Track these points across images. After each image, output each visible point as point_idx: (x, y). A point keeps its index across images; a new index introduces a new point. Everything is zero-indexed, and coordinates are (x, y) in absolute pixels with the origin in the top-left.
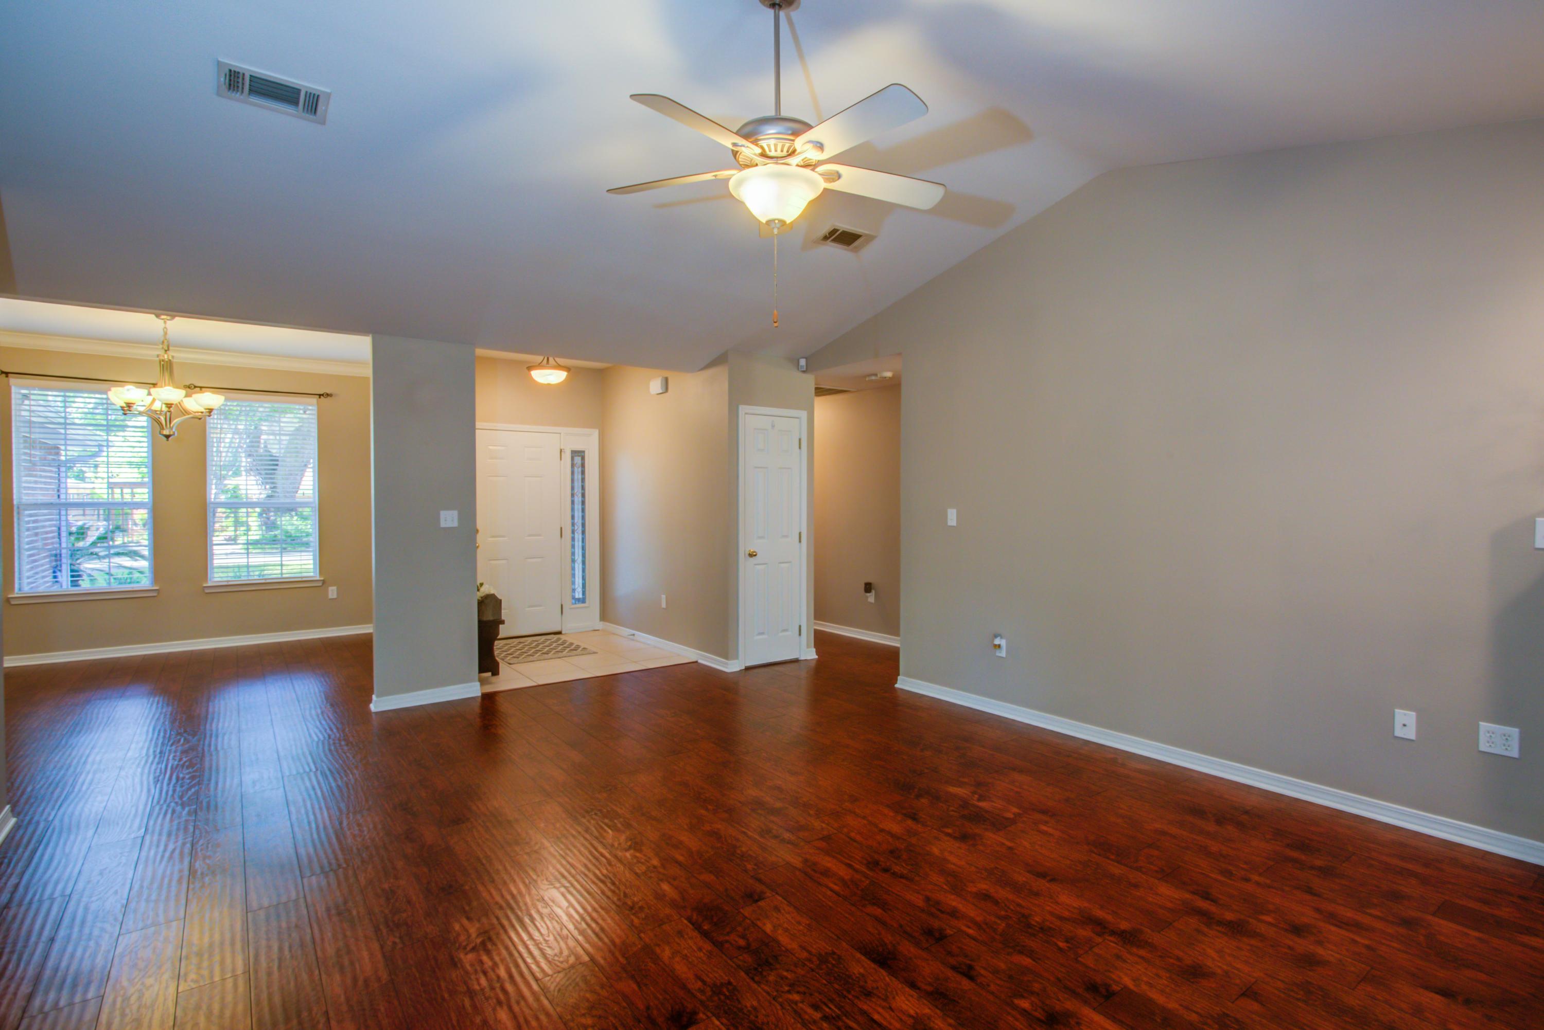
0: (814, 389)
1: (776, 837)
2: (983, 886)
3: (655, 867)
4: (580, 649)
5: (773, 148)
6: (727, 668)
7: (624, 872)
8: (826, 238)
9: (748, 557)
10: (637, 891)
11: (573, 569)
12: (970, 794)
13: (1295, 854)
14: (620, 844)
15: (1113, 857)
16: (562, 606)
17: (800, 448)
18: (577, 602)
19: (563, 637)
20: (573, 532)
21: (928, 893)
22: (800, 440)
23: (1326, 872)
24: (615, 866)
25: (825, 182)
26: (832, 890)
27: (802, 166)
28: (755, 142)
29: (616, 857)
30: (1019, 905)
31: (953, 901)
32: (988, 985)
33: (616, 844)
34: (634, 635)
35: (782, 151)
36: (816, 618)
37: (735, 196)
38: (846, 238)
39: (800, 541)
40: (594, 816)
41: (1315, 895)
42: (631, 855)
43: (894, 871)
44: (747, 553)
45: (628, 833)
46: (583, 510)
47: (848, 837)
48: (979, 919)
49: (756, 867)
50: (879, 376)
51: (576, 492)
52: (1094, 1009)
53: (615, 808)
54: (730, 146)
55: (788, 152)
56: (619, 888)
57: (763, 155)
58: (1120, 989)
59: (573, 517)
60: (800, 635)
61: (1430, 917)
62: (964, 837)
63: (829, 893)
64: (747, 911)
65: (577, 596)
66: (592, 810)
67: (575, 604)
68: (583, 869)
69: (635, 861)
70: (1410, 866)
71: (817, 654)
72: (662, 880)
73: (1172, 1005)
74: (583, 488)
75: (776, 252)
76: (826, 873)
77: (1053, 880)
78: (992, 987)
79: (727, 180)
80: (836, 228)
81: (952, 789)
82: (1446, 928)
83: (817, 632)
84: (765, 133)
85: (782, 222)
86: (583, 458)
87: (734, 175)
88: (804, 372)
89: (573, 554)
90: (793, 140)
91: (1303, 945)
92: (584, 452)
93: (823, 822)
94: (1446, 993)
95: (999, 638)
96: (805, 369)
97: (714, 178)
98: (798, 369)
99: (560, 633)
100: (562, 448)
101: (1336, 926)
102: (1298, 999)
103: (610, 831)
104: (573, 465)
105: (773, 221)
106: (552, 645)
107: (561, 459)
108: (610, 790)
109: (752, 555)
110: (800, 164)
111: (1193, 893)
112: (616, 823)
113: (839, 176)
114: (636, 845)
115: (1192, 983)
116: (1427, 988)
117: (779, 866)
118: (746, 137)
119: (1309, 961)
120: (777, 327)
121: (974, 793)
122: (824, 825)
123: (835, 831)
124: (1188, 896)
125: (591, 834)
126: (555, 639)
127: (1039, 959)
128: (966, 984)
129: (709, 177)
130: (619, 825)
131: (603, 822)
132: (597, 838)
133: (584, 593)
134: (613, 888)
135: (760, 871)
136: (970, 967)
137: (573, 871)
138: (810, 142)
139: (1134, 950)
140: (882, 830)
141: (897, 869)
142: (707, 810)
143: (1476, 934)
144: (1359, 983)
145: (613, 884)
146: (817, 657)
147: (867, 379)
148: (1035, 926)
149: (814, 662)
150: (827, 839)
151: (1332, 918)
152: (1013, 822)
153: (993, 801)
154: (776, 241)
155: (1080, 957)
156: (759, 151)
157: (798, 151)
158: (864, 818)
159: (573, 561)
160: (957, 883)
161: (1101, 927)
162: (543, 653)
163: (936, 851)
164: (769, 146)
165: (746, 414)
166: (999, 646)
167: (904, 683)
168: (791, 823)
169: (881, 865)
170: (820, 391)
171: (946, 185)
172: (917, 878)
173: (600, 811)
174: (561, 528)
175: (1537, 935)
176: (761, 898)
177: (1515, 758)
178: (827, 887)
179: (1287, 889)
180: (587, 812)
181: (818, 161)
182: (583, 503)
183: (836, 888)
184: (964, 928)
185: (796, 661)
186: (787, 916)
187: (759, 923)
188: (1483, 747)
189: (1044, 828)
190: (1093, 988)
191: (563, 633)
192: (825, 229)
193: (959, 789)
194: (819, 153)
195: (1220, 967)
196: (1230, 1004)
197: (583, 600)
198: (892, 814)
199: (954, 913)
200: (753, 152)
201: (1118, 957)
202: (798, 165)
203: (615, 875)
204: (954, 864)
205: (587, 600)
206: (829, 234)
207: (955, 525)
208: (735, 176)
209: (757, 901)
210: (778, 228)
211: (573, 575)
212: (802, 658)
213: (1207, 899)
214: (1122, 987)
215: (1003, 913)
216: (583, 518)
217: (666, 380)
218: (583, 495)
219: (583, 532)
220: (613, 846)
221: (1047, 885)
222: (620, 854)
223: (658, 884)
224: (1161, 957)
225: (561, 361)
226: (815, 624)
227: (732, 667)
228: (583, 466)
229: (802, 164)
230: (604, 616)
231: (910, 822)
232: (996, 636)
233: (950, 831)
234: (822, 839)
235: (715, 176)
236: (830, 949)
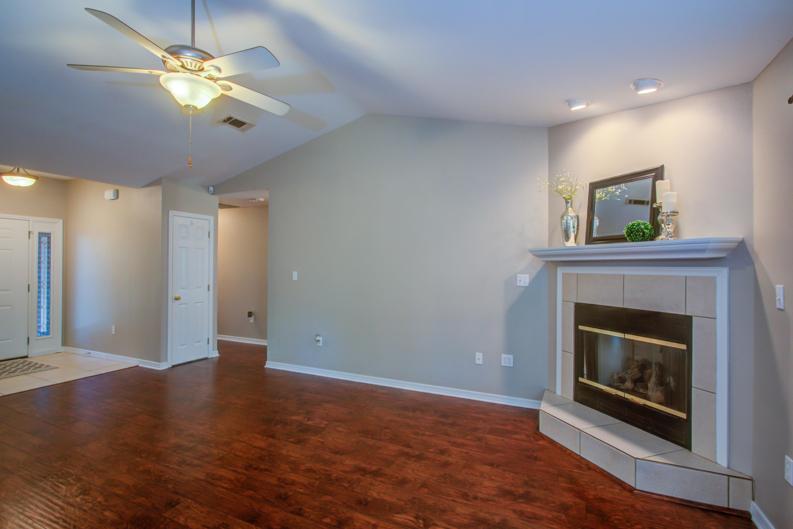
0: (218, 204)
1: (188, 465)
2: (309, 465)
3: (99, 502)
4: (44, 366)
5: (189, 64)
6: (159, 367)
7: (74, 512)
8: (225, 121)
9: (175, 300)
10: (85, 522)
11: (39, 312)
12: (303, 418)
13: (442, 420)
14: (72, 494)
15: (370, 437)
16: (28, 338)
17: (209, 237)
18: (42, 335)
19: (29, 360)
20: (39, 287)
21: (279, 476)
22: (209, 232)
23: (453, 425)
24: (67, 509)
25: (222, 90)
26: (223, 488)
27: (208, 78)
28: (178, 58)
29: (68, 504)
30: (327, 471)
31: (292, 477)
32: (310, 516)
33: (68, 495)
34: (90, 353)
35: (195, 67)
36: (219, 333)
37: (164, 86)
38: (238, 124)
39: (209, 290)
40: (50, 479)
41: (449, 435)
42: (81, 499)
43: (261, 468)
44: (174, 297)
45: (79, 485)
46: (49, 273)
47: (234, 455)
48: (306, 483)
49: (174, 486)
50: (256, 200)
51: (42, 260)
52: (360, 513)
53: (68, 470)
54: (161, 57)
55: (199, 68)
56: (69, 524)
57: (183, 66)
58: (371, 499)
59: (39, 277)
60: (208, 343)
61: (486, 435)
62: (299, 442)
63: (222, 490)
64: (167, 514)
65: (42, 331)
66: (49, 475)
67: (41, 336)
68: (39, 518)
69: (84, 502)
70: (481, 416)
71: (219, 354)
72: (104, 510)
73: (394, 500)
74: (49, 258)
75: (191, 124)
76: (221, 478)
77: (343, 454)
78: (312, 517)
79: (159, 76)
80: (231, 117)
81: (294, 418)
82: (491, 438)
83: (219, 342)
84: (184, 55)
85: (195, 108)
86: (49, 238)
87: (164, 74)
88: (212, 194)
89: (39, 302)
90: (202, 63)
91: (444, 458)
92: (50, 234)
93: (220, 450)
94: (491, 465)
95: (319, 336)
96: (212, 193)
97: (149, 73)
98: (209, 192)
99: (26, 357)
100: (31, 230)
101: (456, 447)
102: (442, 482)
103: (64, 487)
104: (40, 243)
105: (189, 106)
106: (19, 366)
107: (29, 238)
108: (65, 458)
109: (176, 299)
110: (207, 77)
111: (403, 446)
112: (68, 480)
113: (231, 89)
114: (85, 492)
115: (402, 487)
116: (485, 464)
117: (190, 482)
118: (172, 53)
119: (446, 465)
120: (191, 167)
121: (305, 417)
122: (220, 451)
123: (227, 453)
124: (401, 448)
125: (48, 492)
126: (21, 361)
127: (335, 495)
128: (298, 519)
129: (146, 72)
130: (72, 481)
131: (58, 482)
132: (52, 494)
133: (48, 328)
134: (65, 524)
135: (178, 487)
136: (301, 509)
137: (30, 521)
138: (213, 66)
139: (378, 479)
140: (255, 447)
141: (263, 466)
142: (141, 457)
143: (501, 438)
144: (463, 469)
145: (65, 521)
146: (219, 355)
147: (250, 201)
148: (334, 479)
149: (217, 358)
150: (221, 459)
151: (455, 444)
152: (324, 429)
153: (315, 420)
154: (191, 118)
155: (354, 489)
156: (180, 64)
157: (205, 70)
158: (244, 442)
159: (39, 307)
160: (295, 466)
161: (364, 471)
162: (10, 373)
163: (284, 452)
164: (187, 62)
165: (174, 216)
166: (319, 340)
167: (270, 365)
168: (200, 454)
169: (253, 467)
170: (222, 206)
171: (291, 105)
172: (274, 469)
173: (56, 474)
174: (29, 285)
175: (518, 434)
176: (177, 503)
177: (512, 367)
178: (221, 486)
179: (438, 435)
180: (45, 477)
181: (218, 78)
182: (49, 268)
183: (226, 485)
184: (298, 490)
185: (206, 359)
186: (194, 510)
187: (175, 519)
188: (503, 364)
189: (339, 429)
190: (360, 502)
191: (29, 356)
192: (225, 117)
193: (298, 417)
194: (219, 73)
195: (413, 477)
196: (416, 492)
197: (48, 333)
198: (260, 437)
199: (293, 483)
200: (176, 64)
201: (371, 484)
202: (205, 77)
203: (66, 516)
204: (294, 457)
205: (51, 333)
206: (227, 119)
207: (297, 280)
208: (164, 76)
209: (175, 506)
210: (193, 111)
211: (39, 317)
212: (210, 357)
213: (408, 447)
214: (373, 498)
215: (318, 476)
216: (49, 278)
217: (117, 191)
218: (49, 263)
219: (49, 288)
220: (65, 496)
221: (340, 457)
222: (71, 500)
223: (102, 513)
224: (389, 479)
225: (29, 171)
226: (218, 336)
227: (163, 366)
228: (49, 243)
229: (208, 77)
230: (65, 342)
231: (270, 440)
232: (317, 336)
233: (292, 440)
234: (218, 459)
235: (151, 72)
236: (221, 522)
